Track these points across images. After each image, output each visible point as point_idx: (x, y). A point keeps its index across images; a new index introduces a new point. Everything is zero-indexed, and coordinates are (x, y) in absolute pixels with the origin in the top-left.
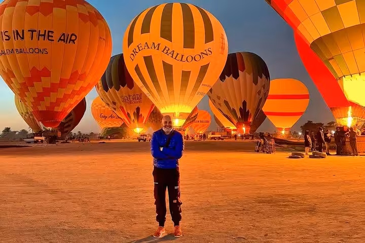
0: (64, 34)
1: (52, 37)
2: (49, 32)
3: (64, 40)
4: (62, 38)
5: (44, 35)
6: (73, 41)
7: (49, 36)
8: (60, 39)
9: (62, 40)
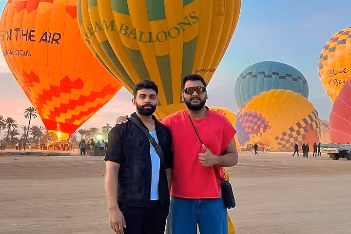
0: (46, 34)
1: (33, 36)
2: (31, 31)
3: (46, 40)
4: (44, 38)
5: (26, 35)
6: (56, 41)
7: (31, 36)
8: (42, 39)
9: (44, 40)
